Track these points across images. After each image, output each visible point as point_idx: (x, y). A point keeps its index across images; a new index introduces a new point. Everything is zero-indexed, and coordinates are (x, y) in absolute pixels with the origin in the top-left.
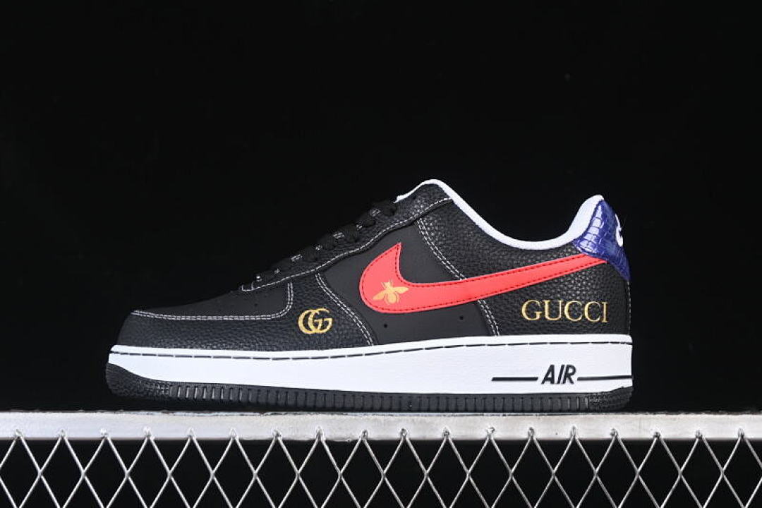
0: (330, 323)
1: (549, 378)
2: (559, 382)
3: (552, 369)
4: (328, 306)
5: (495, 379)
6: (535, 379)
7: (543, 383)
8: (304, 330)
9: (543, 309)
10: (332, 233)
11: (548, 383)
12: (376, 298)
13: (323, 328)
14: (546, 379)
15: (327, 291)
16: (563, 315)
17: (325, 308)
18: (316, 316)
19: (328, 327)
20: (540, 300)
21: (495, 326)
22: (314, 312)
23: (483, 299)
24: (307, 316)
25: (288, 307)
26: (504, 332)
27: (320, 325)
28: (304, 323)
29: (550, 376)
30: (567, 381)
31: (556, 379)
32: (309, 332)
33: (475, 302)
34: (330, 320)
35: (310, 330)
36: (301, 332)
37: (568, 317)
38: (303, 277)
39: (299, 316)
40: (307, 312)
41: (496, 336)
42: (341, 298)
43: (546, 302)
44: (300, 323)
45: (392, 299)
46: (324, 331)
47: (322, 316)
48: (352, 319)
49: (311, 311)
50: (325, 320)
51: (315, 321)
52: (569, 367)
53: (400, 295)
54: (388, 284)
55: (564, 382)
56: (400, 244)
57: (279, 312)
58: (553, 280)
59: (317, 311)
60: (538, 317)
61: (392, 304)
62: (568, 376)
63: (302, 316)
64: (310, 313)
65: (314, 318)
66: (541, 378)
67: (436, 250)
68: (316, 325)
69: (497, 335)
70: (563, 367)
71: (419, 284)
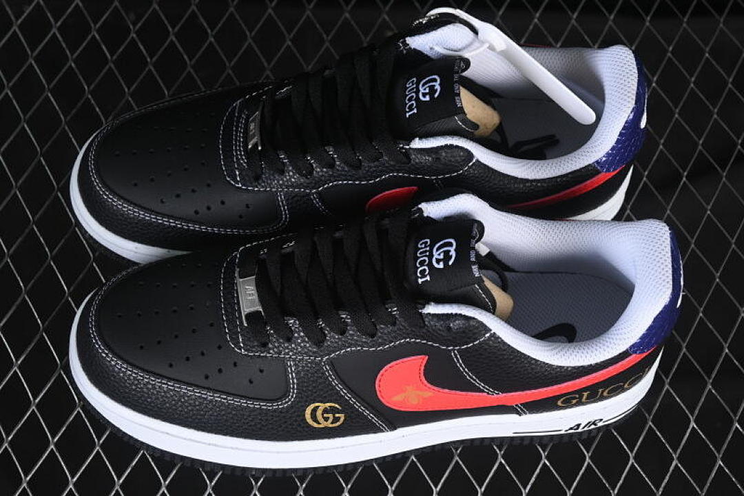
0: (342, 419)
2: (583, 428)
4: (339, 402)
5: (515, 433)
6: (559, 431)
7: (567, 431)
8: (313, 424)
11: (571, 431)
12: (395, 399)
13: (334, 422)
14: (570, 429)
15: (338, 386)
17: (335, 403)
18: (325, 411)
19: (338, 424)
22: (322, 406)
24: (316, 409)
25: (292, 397)
27: (331, 419)
28: (312, 418)
29: (575, 428)
30: (592, 426)
32: (319, 426)
34: (342, 417)
35: (319, 423)
36: (309, 426)
39: (305, 410)
40: (314, 405)
42: (353, 394)
44: (308, 416)
45: (414, 400)
46: (336, 425)
47: (333, 410)
48: (367, 416)
49: (319, 404)
50: (337, 415)
51: (325, 415)
52: (597, 420)
53: (423, 398)
54: (409, 388)
55: (588, 427)
57: (281, 400)
59: (326, 406)
62: (594, 424)
63: (309, 410)
64: (318, 407)
65: (323, 413)
66: (565, 429)
68: (326, 419)
71: (445, 390)
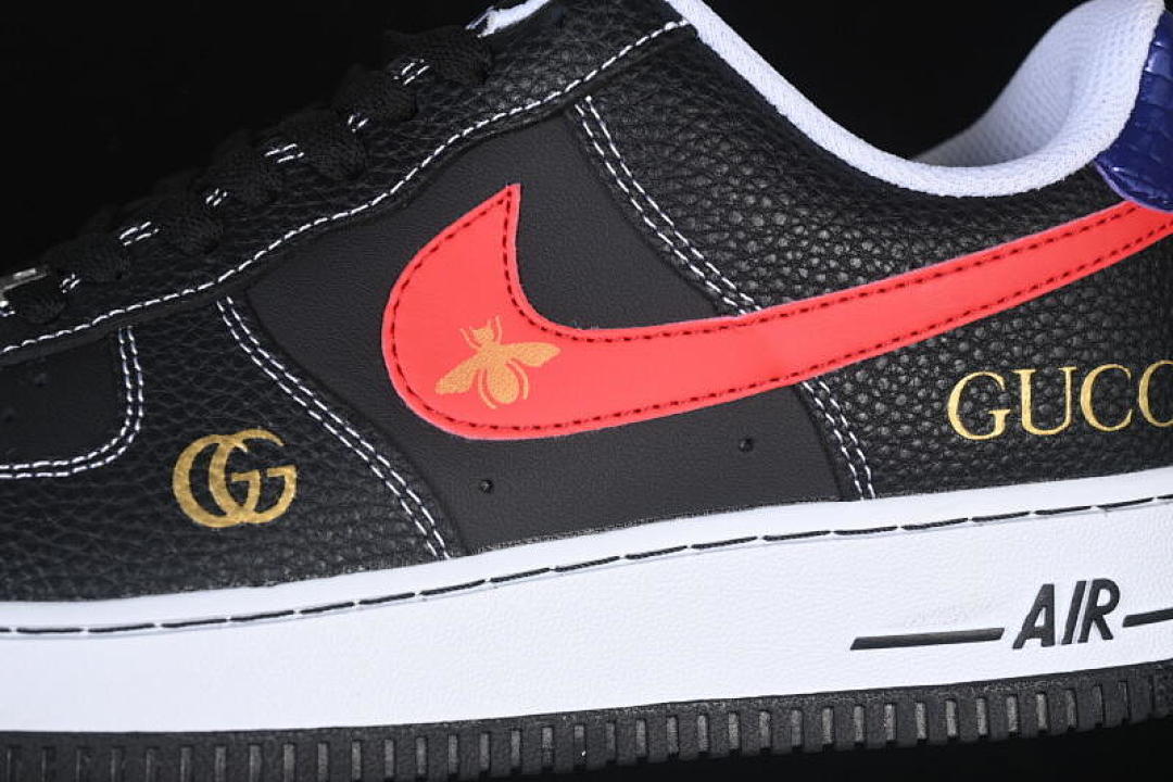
0: (290, 486)
1: (1037, 629)
2: (1068, 640)
3: (1047, 597)
4: (279, 420)
5: (861, 644)
6: (994, 635)
7: (1018, 645)
8: (200, 517)
9: (1014, 401)
10: (258, 144)
11: (1034, 644)
12: (445, 385)
13: (266, 503)
14: (1029, 631)
15: (267, 363)
16: (1078, 416)
17: (265, 428)
18: (237, 461)
19: (284, 501)
20: (1003, 371)
21: (860, 468)
22: (227, 443)
23: (821, 378)
24: (204, 459)
25: (130, 430)
26: (889, 486)
27: (254, 493)
28: (194, 488)
29: (1040, 622)
30: (1094, 631)
31: (1060, 630)
32: (217, 523)
33: (795, 389)
34: (289, 474)
35: (221, 513)
36: (186, 522)
37: (1093, 421)
38: (174, 313)
39: (173, 462)
40: (199, 446)
41: (863, 502)
42: (320, 387)
43: (1025, 375)
44: (181, 487)
45: (505, 391)
46: (270, 516)
47: (259, 456)
48: (368, 465)
49: (218, 439)
50: (273, 472)
51: (236, 478)
52: (1100, 584)
53: (529, 370)
54: (484, 334)
55: (1084, 638)
56: (516, 189)
57: (96, 446)
58: (1041, 298)
59: (237, 442)
60: (999, 429)
61: (502, 407)
62: (1097, 616)
63: (185, 463)
64: (213, 449)
65: (229, 470)
66: (1013, 630)
67: (650, 212)
68: (239, 493)
69: (867, 496)
70: (1081, 586)
71: (594, 333)
